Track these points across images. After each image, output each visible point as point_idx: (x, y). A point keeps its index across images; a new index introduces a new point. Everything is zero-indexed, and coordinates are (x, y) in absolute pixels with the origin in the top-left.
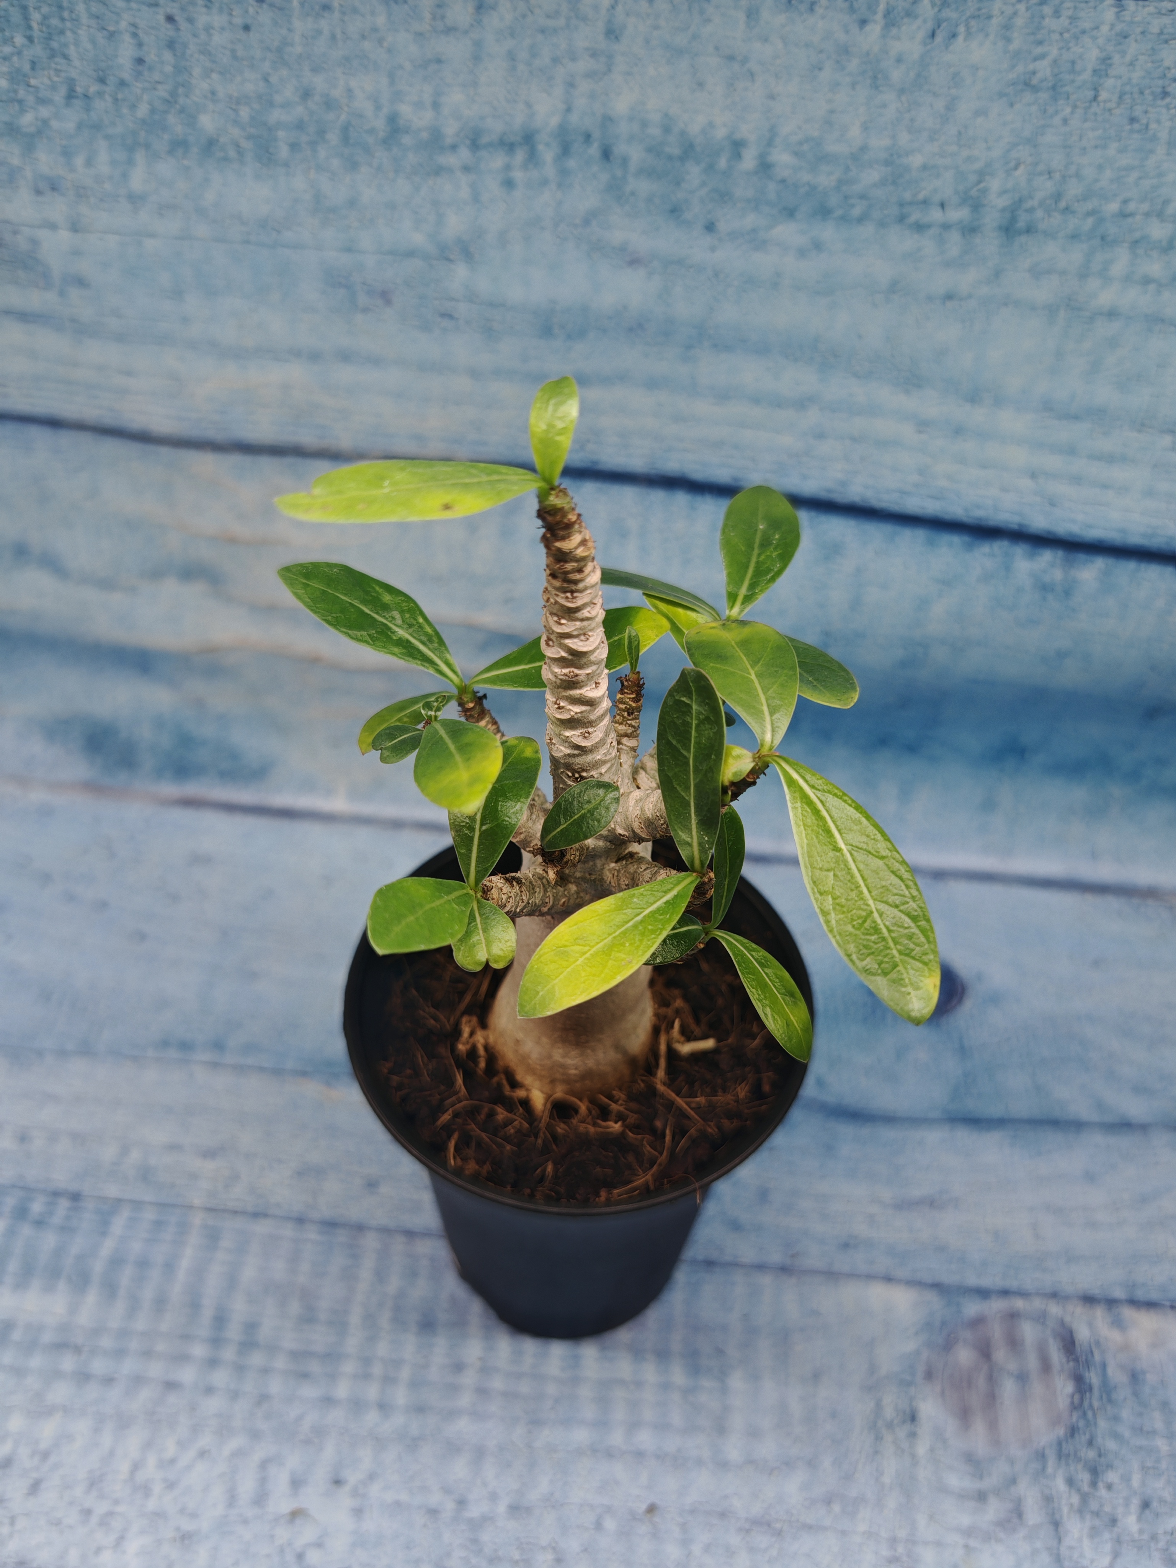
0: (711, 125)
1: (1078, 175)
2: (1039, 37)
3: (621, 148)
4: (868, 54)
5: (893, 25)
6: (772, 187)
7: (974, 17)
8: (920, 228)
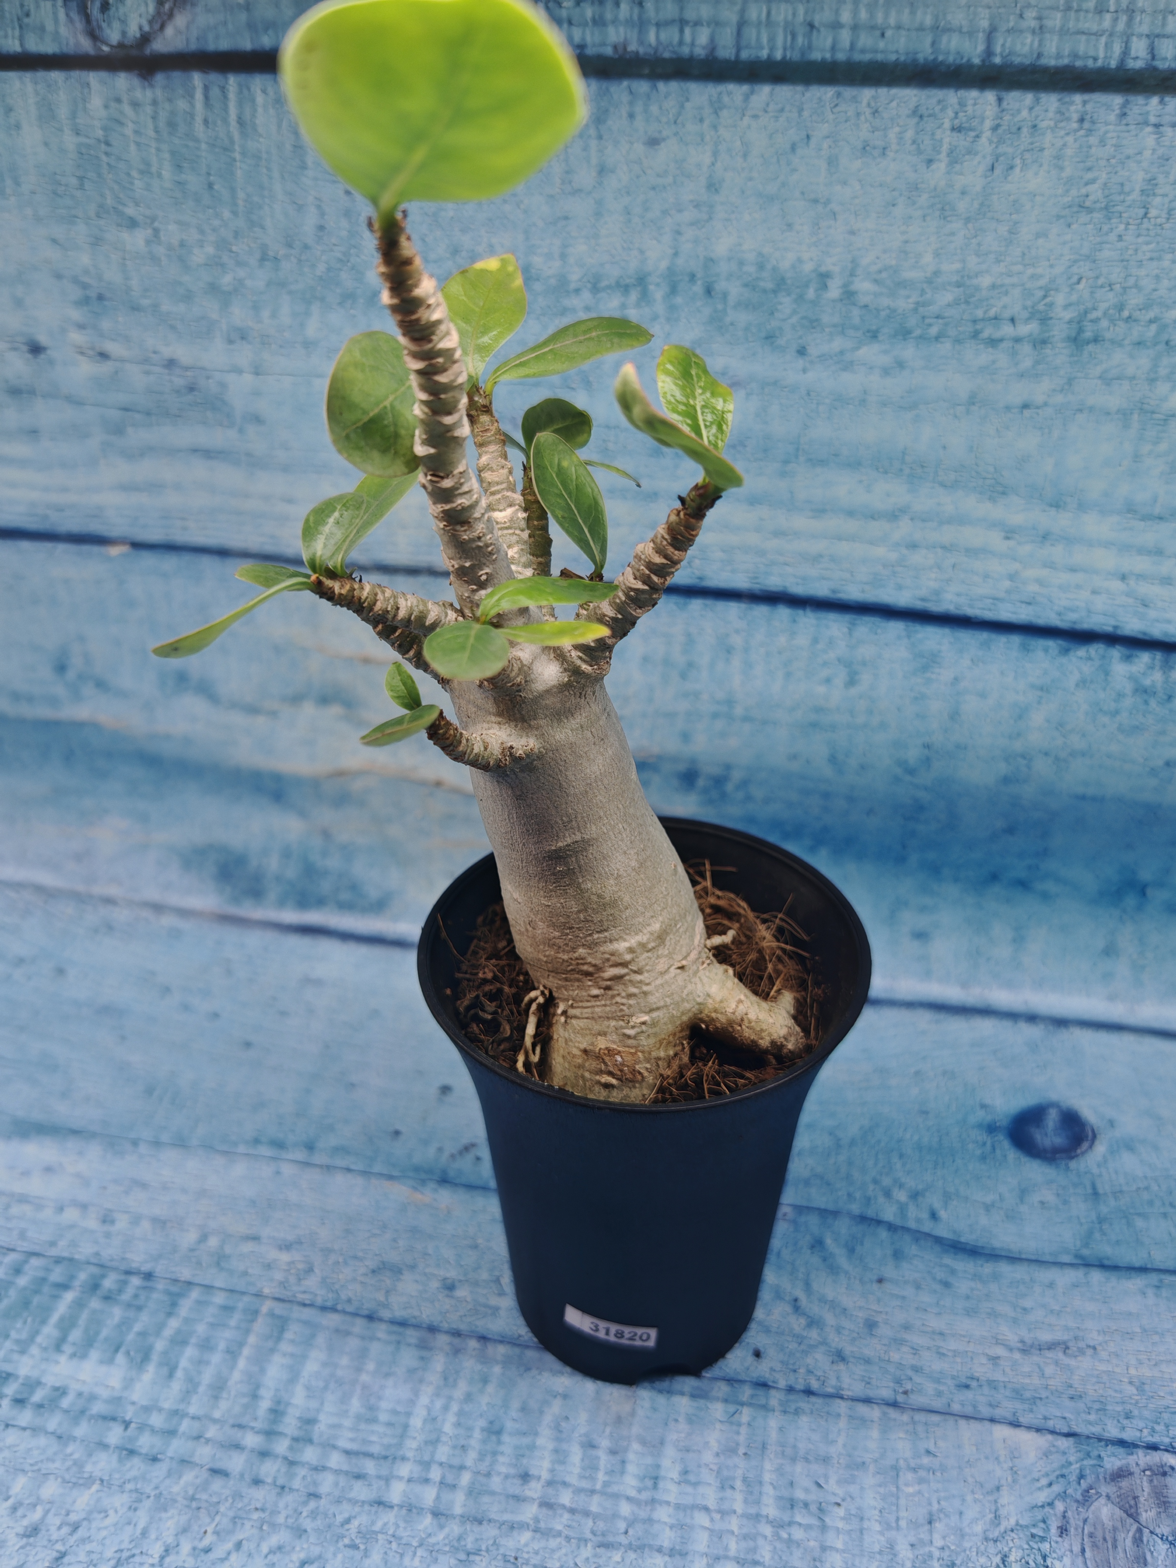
0: (800, 260)
1: (1136, 286)
2: (1089, 164)
3: (721, 285)
4: (935, 189)
5: (956, 162)
6: (856, 312)
7: (1028, 150)
8: (993, 342)
